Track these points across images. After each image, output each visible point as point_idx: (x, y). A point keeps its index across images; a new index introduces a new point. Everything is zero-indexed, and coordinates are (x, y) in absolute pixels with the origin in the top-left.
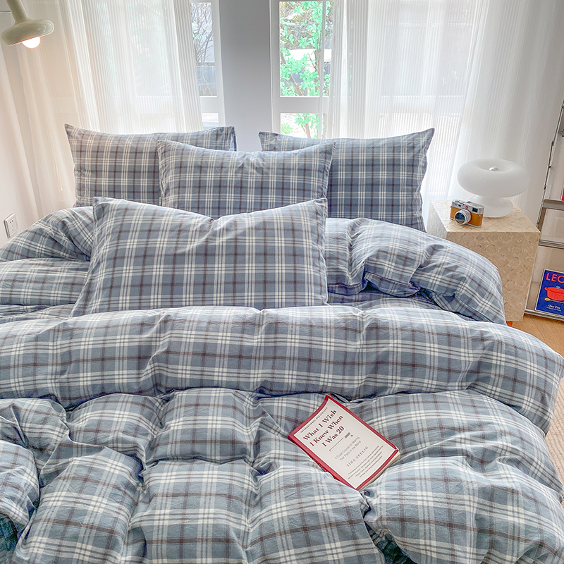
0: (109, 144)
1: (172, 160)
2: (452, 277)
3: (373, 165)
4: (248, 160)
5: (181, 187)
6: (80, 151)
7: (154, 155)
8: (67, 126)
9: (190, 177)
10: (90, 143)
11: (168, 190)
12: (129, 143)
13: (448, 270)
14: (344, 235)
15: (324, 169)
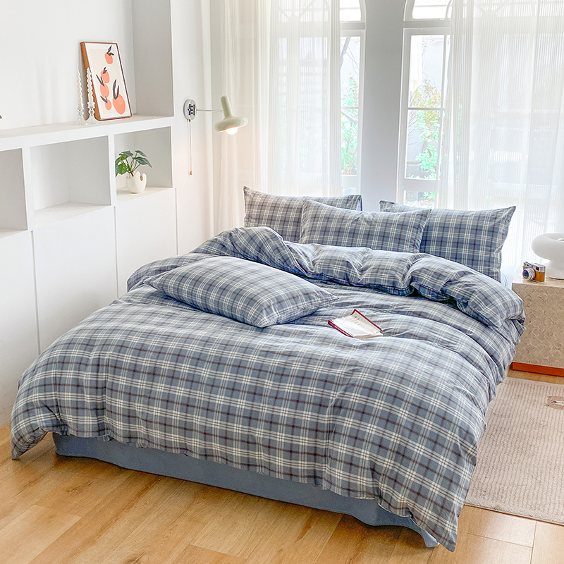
0: (271, 201)
1: (310, 213)
2: (468, 290)
3: (460, 228)
4: (363, 216)
5: (312, 230)
6: (250, 205)
7: (300, 210)
8: (245, 188)
9: (319, 224)
10: (258, 200)
11: (304, 233)
12: (285, 201)
13: (467, 285)
14: (406, 260)
15: (419, 226)
